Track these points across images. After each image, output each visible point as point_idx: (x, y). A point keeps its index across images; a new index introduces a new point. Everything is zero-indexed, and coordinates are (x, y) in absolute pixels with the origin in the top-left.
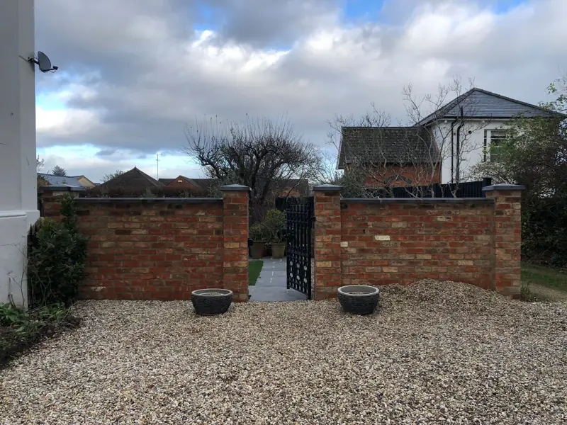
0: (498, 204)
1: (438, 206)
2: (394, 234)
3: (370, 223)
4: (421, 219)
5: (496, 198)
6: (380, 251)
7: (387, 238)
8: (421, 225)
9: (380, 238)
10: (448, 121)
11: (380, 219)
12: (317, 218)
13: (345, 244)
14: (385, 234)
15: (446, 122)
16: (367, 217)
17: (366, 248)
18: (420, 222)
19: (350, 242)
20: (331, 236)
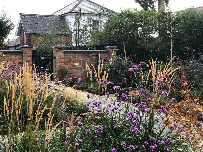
0: (110, 52)
1: (93, 53)
2: (80, 62)
3: (73, 59)
4: (88, 57)
5: (109, 50)
6: (75, 68)
7: (78, 64)
8: (88, 59)
9: (76, 64)
10: (74, 14)
11: (75, 58)
12: (56, 57)
13: (65, 66)
14: (78, 62)
15: (73, 15)
16: (71, 57)
17: (71, 67)
18: (87, 58)
19: (66, 66)
20: (61, 63)
